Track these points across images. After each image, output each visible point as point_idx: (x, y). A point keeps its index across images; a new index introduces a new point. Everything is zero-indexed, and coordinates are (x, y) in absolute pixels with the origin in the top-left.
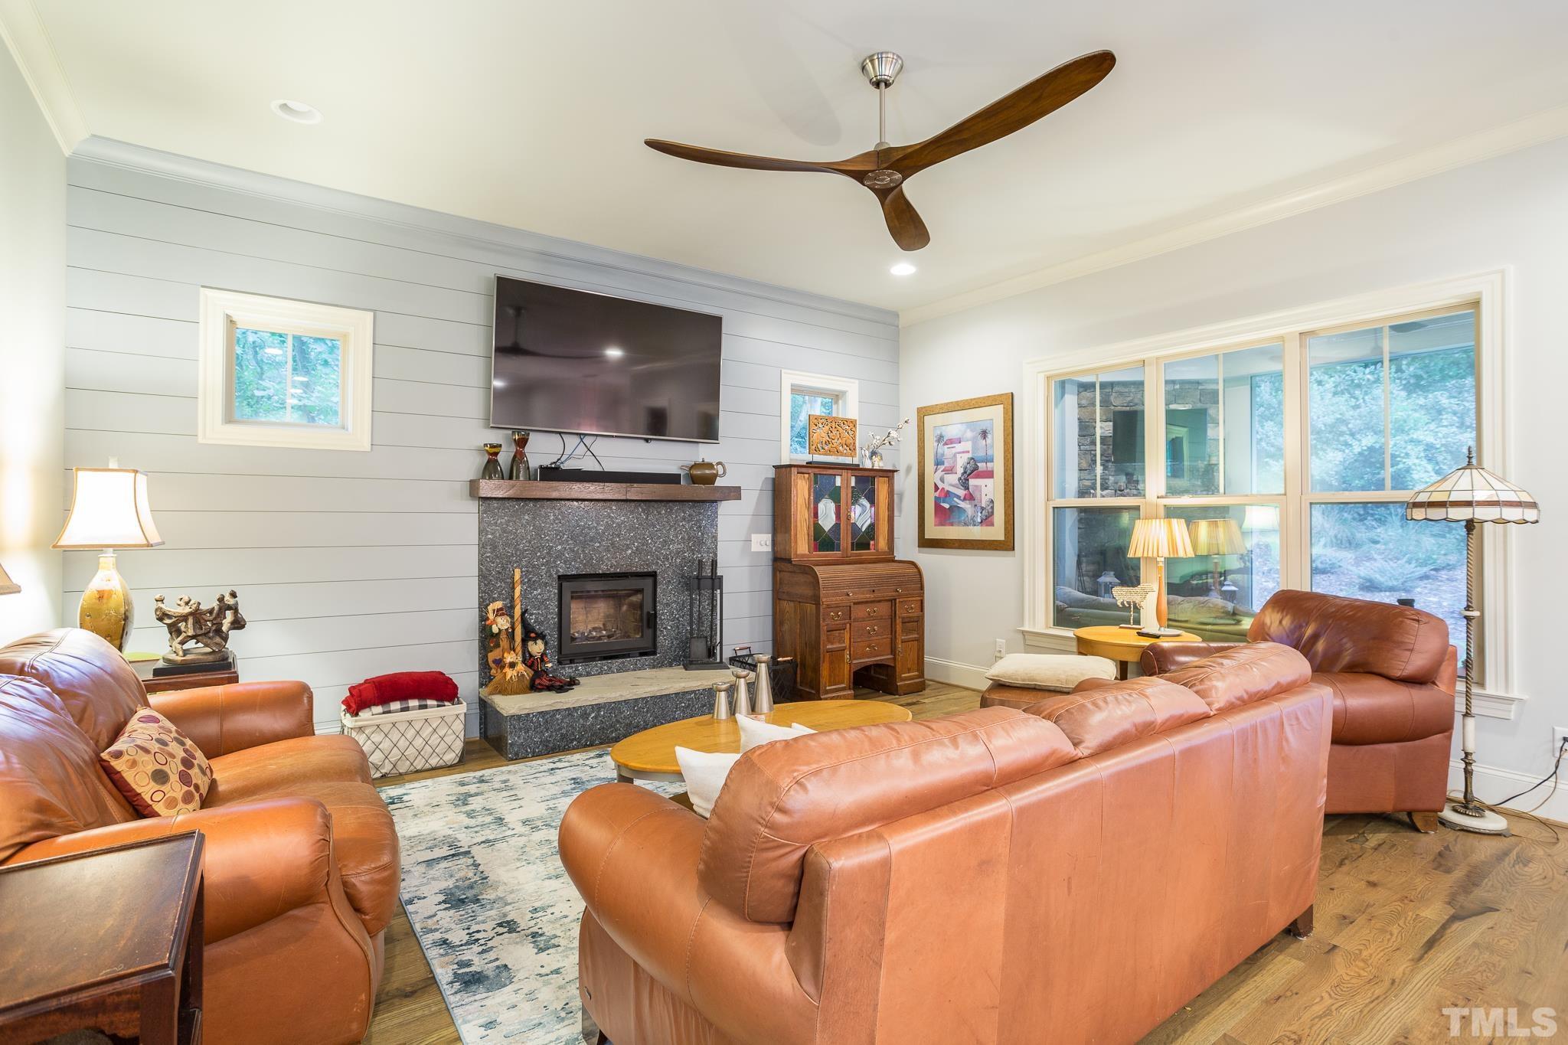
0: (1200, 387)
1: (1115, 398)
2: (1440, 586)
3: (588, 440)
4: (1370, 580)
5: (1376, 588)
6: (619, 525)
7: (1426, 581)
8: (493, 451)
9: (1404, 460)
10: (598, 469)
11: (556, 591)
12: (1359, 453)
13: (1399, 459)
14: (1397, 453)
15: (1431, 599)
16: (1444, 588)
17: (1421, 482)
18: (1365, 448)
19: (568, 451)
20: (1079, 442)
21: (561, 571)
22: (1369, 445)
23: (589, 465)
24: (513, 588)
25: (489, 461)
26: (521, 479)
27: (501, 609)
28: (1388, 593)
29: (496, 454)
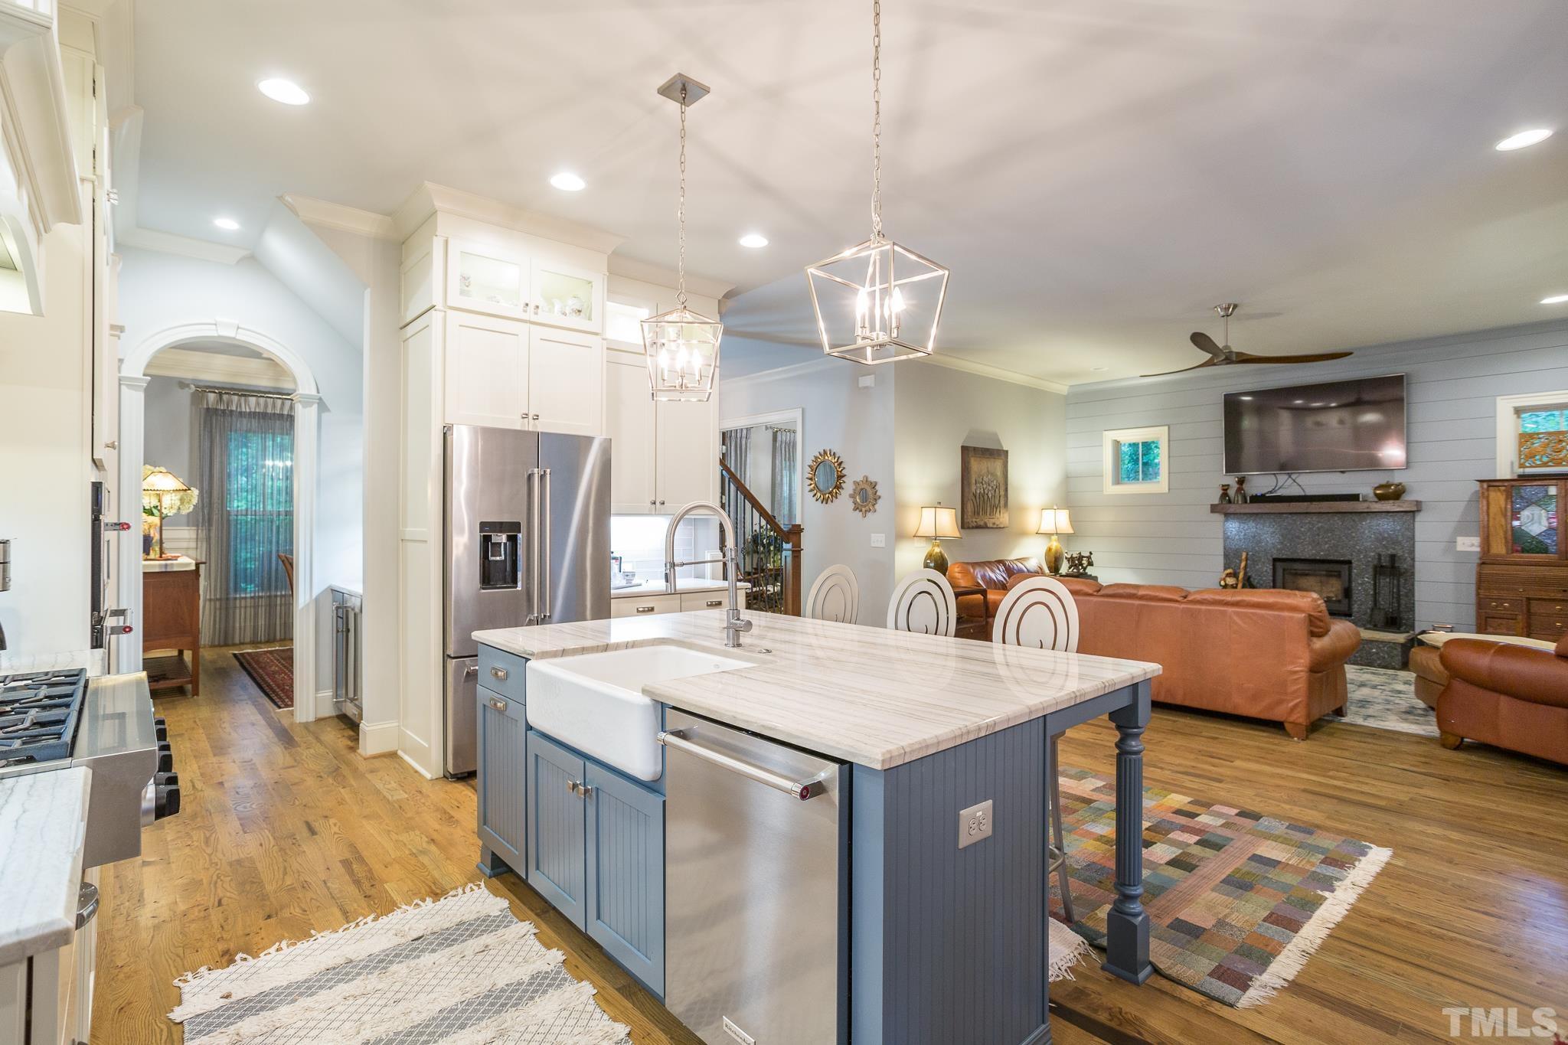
3: (1294, 476)
6: (1319, 528)
8: (1225, 488)
10: (1302, 494)
11: (1271, 567)
19: (1280, 484)
21: (1275, 556)
23: (1295, 491)
24: (1241, 563)
25: (1223, 493)
26: (1240, 502)
27: (1230, 573)
29: (1226, 490)
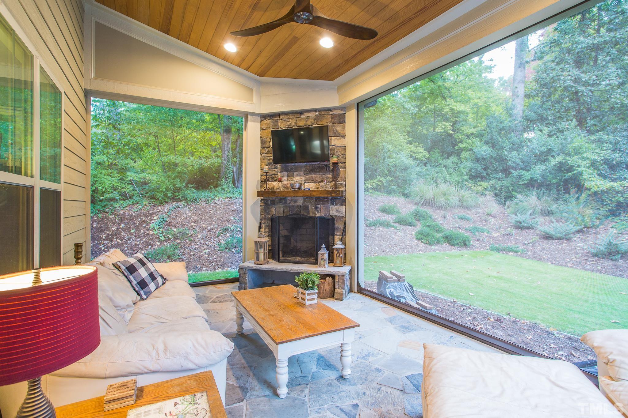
0: (331, 113)
1: (281, 123)
2: (588, 237)
4: (547, 234)
5: (551, 238)
7: (580, 234)
9: (577, 168)
12: (554, 166)
13: (574, 168)
14: (573, 165)
15: (579, 244)
16: (590, 238)
17: (588, 180)
18: (557, 163)
20: (261, 152)
22: (559, 161)
28: (556, 241)
